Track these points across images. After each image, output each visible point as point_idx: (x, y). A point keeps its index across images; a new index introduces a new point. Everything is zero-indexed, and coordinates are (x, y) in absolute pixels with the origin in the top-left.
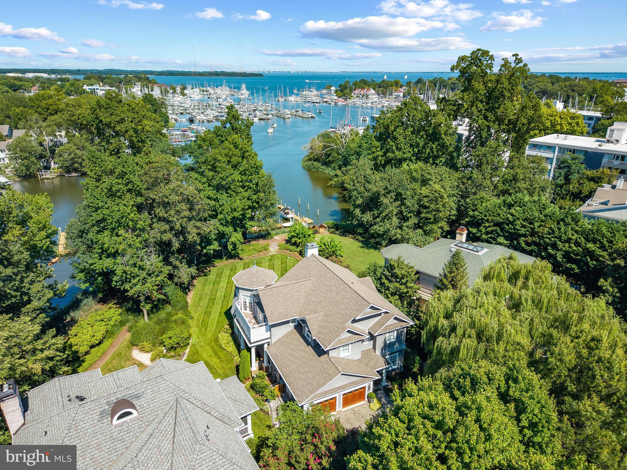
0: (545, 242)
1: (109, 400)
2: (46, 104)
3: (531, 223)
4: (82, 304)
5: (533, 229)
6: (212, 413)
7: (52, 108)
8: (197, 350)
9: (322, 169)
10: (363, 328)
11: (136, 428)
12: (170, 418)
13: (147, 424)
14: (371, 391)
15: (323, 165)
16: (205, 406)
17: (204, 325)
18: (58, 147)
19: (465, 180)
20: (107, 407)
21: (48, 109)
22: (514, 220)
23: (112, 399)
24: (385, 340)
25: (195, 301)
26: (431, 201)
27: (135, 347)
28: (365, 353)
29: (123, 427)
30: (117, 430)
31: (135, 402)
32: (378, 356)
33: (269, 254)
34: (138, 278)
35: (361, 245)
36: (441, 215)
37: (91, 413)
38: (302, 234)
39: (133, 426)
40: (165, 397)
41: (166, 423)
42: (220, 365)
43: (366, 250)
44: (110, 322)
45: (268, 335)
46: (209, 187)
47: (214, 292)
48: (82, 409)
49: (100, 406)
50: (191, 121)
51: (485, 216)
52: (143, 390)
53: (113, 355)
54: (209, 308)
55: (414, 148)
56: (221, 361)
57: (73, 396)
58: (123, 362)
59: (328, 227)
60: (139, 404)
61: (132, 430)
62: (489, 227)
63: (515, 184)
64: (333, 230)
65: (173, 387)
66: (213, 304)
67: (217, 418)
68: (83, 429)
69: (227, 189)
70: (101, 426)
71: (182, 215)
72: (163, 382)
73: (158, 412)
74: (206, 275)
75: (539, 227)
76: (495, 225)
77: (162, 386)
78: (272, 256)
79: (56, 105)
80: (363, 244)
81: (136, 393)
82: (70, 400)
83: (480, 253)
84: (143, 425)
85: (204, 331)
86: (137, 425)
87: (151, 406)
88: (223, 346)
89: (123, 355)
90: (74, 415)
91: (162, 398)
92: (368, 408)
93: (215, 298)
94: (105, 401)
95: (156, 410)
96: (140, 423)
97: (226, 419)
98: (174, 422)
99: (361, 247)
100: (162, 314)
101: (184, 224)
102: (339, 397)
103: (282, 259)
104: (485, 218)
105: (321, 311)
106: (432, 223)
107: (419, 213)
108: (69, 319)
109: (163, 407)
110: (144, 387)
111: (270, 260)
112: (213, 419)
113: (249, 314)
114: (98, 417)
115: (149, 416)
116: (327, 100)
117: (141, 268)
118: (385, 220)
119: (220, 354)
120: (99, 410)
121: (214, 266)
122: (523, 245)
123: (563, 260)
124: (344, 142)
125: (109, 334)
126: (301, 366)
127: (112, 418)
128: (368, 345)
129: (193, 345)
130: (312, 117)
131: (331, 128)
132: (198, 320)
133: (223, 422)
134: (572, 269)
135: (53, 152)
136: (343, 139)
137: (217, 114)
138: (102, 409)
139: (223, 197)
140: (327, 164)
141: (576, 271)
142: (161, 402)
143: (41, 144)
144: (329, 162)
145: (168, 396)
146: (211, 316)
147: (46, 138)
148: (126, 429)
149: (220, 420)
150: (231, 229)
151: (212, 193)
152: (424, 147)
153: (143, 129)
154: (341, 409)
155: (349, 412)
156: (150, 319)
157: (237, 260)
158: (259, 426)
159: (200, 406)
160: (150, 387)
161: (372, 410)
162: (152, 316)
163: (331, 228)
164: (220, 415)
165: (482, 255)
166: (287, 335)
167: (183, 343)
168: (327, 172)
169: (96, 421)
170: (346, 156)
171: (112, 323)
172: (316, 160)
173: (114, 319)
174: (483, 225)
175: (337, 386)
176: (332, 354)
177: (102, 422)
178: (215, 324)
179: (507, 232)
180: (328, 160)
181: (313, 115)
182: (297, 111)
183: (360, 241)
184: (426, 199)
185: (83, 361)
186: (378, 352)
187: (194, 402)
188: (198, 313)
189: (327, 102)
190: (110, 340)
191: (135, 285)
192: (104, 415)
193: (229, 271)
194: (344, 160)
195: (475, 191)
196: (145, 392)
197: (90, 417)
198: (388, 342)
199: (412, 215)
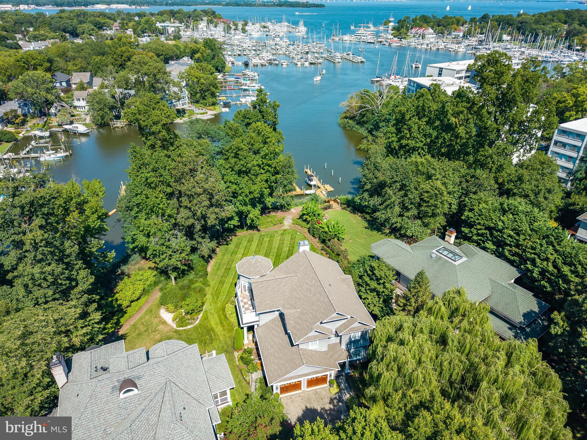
0: (526, 256)
1: (119, 379)
2: (121, 51)
3: (518, 235)
4: (130, 260)
5: (518, 241)
6: (191, 394)
7: (125, 55)
8: (207, 316)
9: (356, 128)
10: (331, 328)
11: (136, 401)
12: (159, 398)
13: (144, 398)
14: (332, 378)
15: (357, 124)
16: (187, 389)
17: (217, 294)
18: (127, 99)
19: (468, 178)
20: (117, 384)
21: (122, 56)
22: (503, 229)
23: (121, 378)
24: (350, 337)
25: (214, 270)
26: (431, 197)
27: (163, 306)
28: (331, 347)
29: (127, 399)
30: (123, 401)
31: (137, 382)
32: (343, 349)
33: (283, 228)
34: (165, 254)
35: (367, 225)
36: (438, 211)
37: (106, 387)
38: (313, 213)
39: (134, 399)
40: (159, 379)
41: (155, 401)
42: (222, 333)
43: (369, 232)
44: (147, 282)
45: (257, 318)
46: (231, 171)
47: (230, 262)
48: (100, 384)
49: (112, 383)
50: (246, 65)
51: (478, 219)
52: (143, 373)
53: (147, 310)
54: (223, 278)
55: (426, 138)
56: (224, 329)
57: (99, 367)
58: (153, 318)
59: (341, 203)
60: (139, 383)
61: (133, 402)
62: (480, 229)
63: (520, 185)
64: (345, 206)
65: (165, 373)
66: (228, 274)
67: (194, 399)
68: (100, 398)
69: (247, 173)
70: (112, 397)
71: (203, 204)
72: (158, 368)
73: (153, 391)
74: (227, 244)
75: (524, 240)
76: (486, 229)
77: (157, 371)
78: (285, 230)
79: (129, 52)
80: (368, 224)
81: (138, 375)
82: (96, 371)
83: (457, 263)
84: (141, 399)
85: (216, 299)
86: (137, 398)
87: (148, 385)
88: (228, 316)
89: (153, 312)
90: (94, 388)
91: (156, 380)
92: (328, 391)
93: (230, 269)
94: (116, 379)
95: (151, 389)
96: (139, 397)
97: (201, 400)
98: (162, 400)
99: (366, 228)
100: (185, 281)
101: (204, 213)
102: (304, 381)
103: (292, 235)
104: (477, 221)
105: (299, 308)
106: (430, 217)
107: (420, 205)
108: (120, 271)
109: (156, 387)
110: (144, 371)
111: (282, 234)
112: (191, 399)
113: (247, 295)
114: (110, 391)
115: (145, 393)
116: (382, 40)
117: (168, 247)
118: (388, 209)
119: (224, 323)
120: (112, 386)
121: (235, 236)
122: (507, 253)
123: (538, 277)
124: (379, 104)
125: (145, 292)
126: (277, 351)
127: (120, 392)
128: (335, 340)
129: (206, 311)
130: (362, 62)
131: (377, 77)
132: (213, 288)
133: (199, 402)
134: (545, 287)
135: (122, 104)
136: (379, 101)
137: (271, 57)
138: (114, 385)
139: (244, 180)
140: (361, 123)
141: (549, 289)
142: (155, 383)
143: (113, 97)
144: (364, 122)
145: (161, 379)
146: (224, 286)
147: (117, 91)
148: (129, 401)
149: (196, 400)
150: (249, 207)
151: (233, 177)
152: (437, 138)
153: (199, 81)
154: (306, 389)
155: (312, 392)
156: (176, 283)
157: (255, 232)
158: (240, 393)
159: (183, 388)
160: (148, 371)
161: (331, 393)
162: (178, 280)
163: (344, 204)
164: (197, 397)
165: (459, 265)
166: (273, 321)
167: (197, 310)
168: (360, 131)
169: (109, 393)
170: (378, 121)
171: (148, 283)
172: (352, 118)
173: (150, 280)
174: (475, 227)
175: (301, 373)
176: (301, 346)
177: (113, 394)
178: (226, 294)
179: (496, 238)
180: (362, 120)
181: (363, 60)
182: (348, 55)
183: (367, 221)
184: (426, 195)
185: (125, 313)
186: (344, 346)
187: (179, 385)
188: (214, 282)
189: (381, 42)
190: (146, 297)
191: (164, 259)
192: (115, 389)
193: (246, 243)
194: (376, 124)
195: (476, 190)
196: (145, 375)
197: (105, 390)
198: (353, 339)
199: (413, 206)
